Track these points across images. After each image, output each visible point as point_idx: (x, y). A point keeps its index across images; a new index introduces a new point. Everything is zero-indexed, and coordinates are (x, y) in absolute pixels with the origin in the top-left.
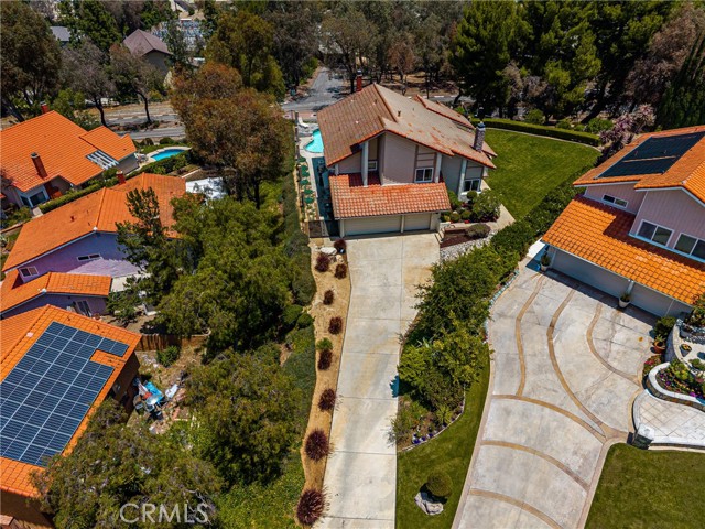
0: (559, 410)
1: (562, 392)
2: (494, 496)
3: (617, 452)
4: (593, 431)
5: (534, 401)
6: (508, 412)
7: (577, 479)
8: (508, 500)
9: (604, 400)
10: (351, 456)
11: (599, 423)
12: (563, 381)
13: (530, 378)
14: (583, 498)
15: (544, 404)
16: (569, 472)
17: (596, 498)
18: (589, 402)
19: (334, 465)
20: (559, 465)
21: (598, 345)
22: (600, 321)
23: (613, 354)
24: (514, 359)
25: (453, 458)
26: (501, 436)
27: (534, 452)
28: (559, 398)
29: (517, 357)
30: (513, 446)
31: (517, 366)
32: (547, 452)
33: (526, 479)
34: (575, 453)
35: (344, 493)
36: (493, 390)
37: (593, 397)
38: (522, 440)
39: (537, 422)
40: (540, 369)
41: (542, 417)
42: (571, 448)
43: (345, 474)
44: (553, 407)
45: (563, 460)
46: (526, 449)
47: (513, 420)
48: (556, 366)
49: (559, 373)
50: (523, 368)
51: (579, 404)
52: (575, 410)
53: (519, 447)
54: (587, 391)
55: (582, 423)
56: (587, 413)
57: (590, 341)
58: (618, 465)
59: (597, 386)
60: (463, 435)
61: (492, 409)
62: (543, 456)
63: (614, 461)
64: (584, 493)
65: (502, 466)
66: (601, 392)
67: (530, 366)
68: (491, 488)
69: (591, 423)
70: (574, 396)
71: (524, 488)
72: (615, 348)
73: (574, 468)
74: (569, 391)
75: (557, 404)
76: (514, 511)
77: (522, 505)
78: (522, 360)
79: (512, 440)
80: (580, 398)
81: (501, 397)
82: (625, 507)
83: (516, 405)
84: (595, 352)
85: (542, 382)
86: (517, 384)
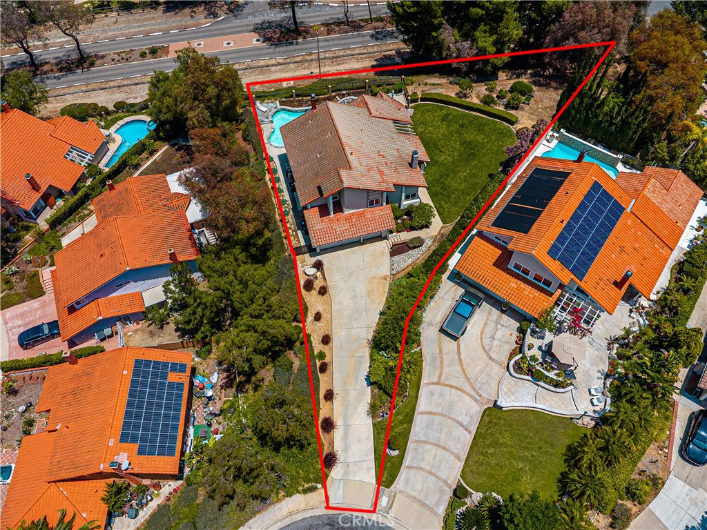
0: (460, 390)
1: (462, 377)
2: (425, 442)
3: (487, 413)
4: (476, 401)
5: (447, 385)
6: (432, 394)
7: (466, 429)
8: (431, 444)
9: (485, 381)
10: (347, 427)
11: (480, 396)
12: (463, 370)
13: (446, 370)
14: (468, 439)
15: (452, 387)
16: (462, 426)
17: (475, 438)
18: (477, 383)
19: (338, 434)
20: (458, 422)
21: (486, 342)
22: (489, 323)
23: (494, 348)
24: (436, 358)
25: (403, 424)
26: (428, 409)
27: (445, 416)
28: (460, 382)
29: (438, 356)
30: (434, 414)
31: (438, 362)
32: (452, 416)
33: (441, 432)
34: (466, 415)
35: (346, 449)
36: (424, 380)
37: (479, 379)
38: (439, 410)
39: (447, 398)
40: (451, 363)
41: (450, 396)
42: (464, 412)
43: (345, 438)
44: (456, 388)
45: (460, 419)
46: (441, 415)
47: (435, 397)
48: (460, 359)
49: (462, 365)
50: (442, 363)
51: (471, 385)
52: (468, 389)
53: (438, 414)
54: (476, 376)
55: (472, 397)
56: (474, 389)
57: (481, 339)
58: (487, 419)
59: (482, 372)
60: (408, 410)
61: (423, 392)
62: (450, 418)
63: (485, 417)
64: (469, 436)
65: (429, 426)
66: (484, 375)
67: (446, 362)
68: (423, 439)
69: (476, 396)
70: (468, 380)
71: (440, 437)
72: (495, 343)
73: (465, 423)
75: (459, 386)
76: (434, 449)
77: (438, 446)
78: (441, 357)
79: (434, 410)
80: (472, 380)
81: (428, 384)
82: (487, 442)
83: (437, 388)
84: (483, 348)
85: (452, 372)
86: (438, 375)
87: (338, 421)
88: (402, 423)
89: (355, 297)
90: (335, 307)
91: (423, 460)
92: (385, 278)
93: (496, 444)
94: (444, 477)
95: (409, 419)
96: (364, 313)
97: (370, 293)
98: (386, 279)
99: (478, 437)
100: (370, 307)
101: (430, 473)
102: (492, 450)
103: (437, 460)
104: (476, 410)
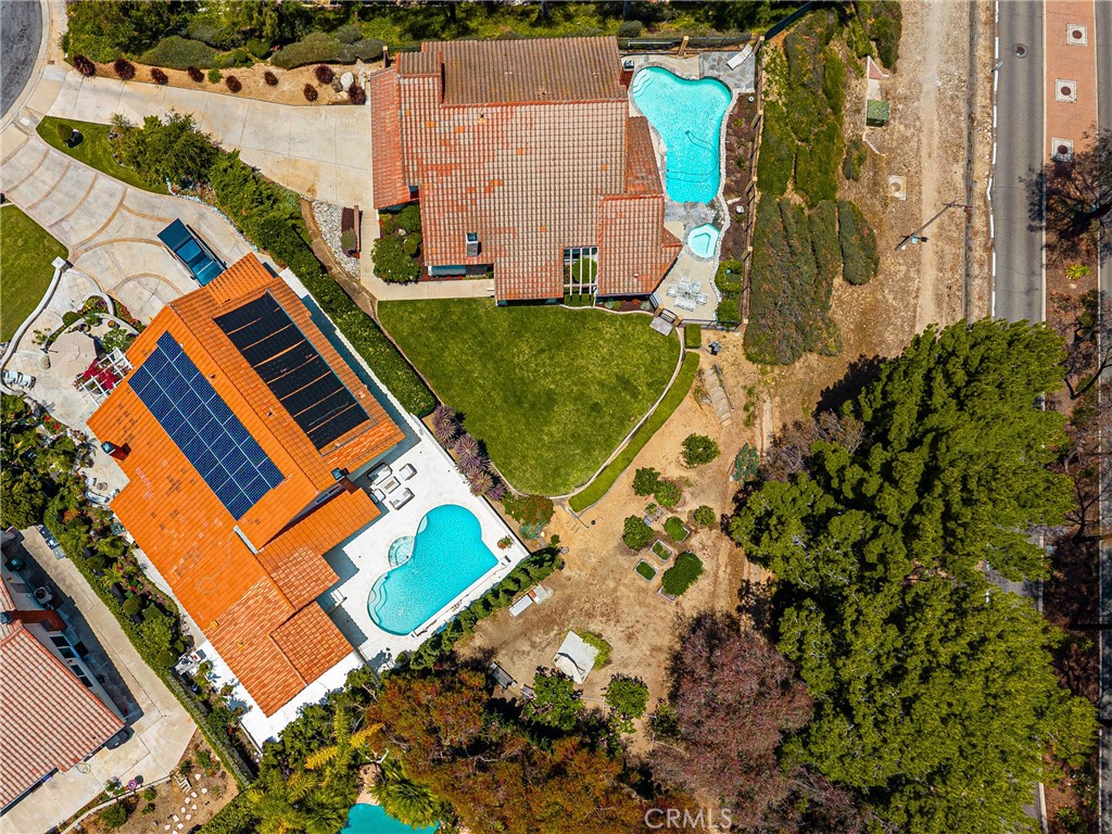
0: (103, 228)
1: (117, 236)
2: (64, 175)
4: (82, 244)
5: (114, 214)
6: (112, 195)
7: (56, 223)
8: (59, 181)
9: (102, 262)
10: (118, 95)
11: (86, 250)
12: (125, 240)
13: (134, 218)
14: (45, 222)
15: (110, 220)
16: (62, 220)
17: (42, 229)
18: (103, 251)
19: (115, 84)
20: (68, 216)
21: (153, 282)
23: (141, 289)
24: (153, 211)
25: (93, 155)
26: (98, 186)
27: (80, 204)
28: (111, 232)
29: (155, 214)
30: (89, 192)
31: (147, 212)
32: (77, 211)
33: (67, 194)
34: (72, 228)
35: (94, 90)
36: (131, 189)
37: (107, 256)
38: (90, 199)
39: (99, 211)
40: (139, 227)
41: (101, 216)
42: (76, 226)
43: (107, 91)
44: (106, 225)
45: (70, 219)
46: (84, 199)
47: (105, 197)
48: (140, 240)
49: (131, 240)
50: (144, 216)
51: (103, 244)
52: (101, 238)
53: (86, 196)
54: (112, 253)
55: (90, 239)
56: (96, 246)
57: (158, 277)
58: (56, 248)
59: (115, 262)
60: (105, 163)
61: (118, 185)
62: (77, 208)
64: (47, 224)
65: (79, 183)
66: (110, 263)
68: (69, 174)
69: (89, 245)
70: (111, 242)
71: (61, 192)
72: (147, 294)
73: (63, 224)
74: (115, 241)
75: (107, 228)
76: (52, 184)
77: (53, 188)
78: (151, 218)
79: (92, 193)
80: (108, 246)
81: (125, 193)
82: (31, 241)
83: (115, 202)
84: (145, 275)
85: (129, 225)
86: (131, 207)
87: (128, 87)
88: (94, 153)
89: (291, 139)
90: (283, 109)
91: (48, 169)
92: (311, 190)
93: (24, 249)
94: (21, 188)
95: (94, 163)
96: (262, 147)
97: (292, 163)
98: (309, 191)
99: (43, 234)
100: (270, 158)
101: (31, 174)
102: (20, 243)
103: (40, 184)
104: (72, 241)
